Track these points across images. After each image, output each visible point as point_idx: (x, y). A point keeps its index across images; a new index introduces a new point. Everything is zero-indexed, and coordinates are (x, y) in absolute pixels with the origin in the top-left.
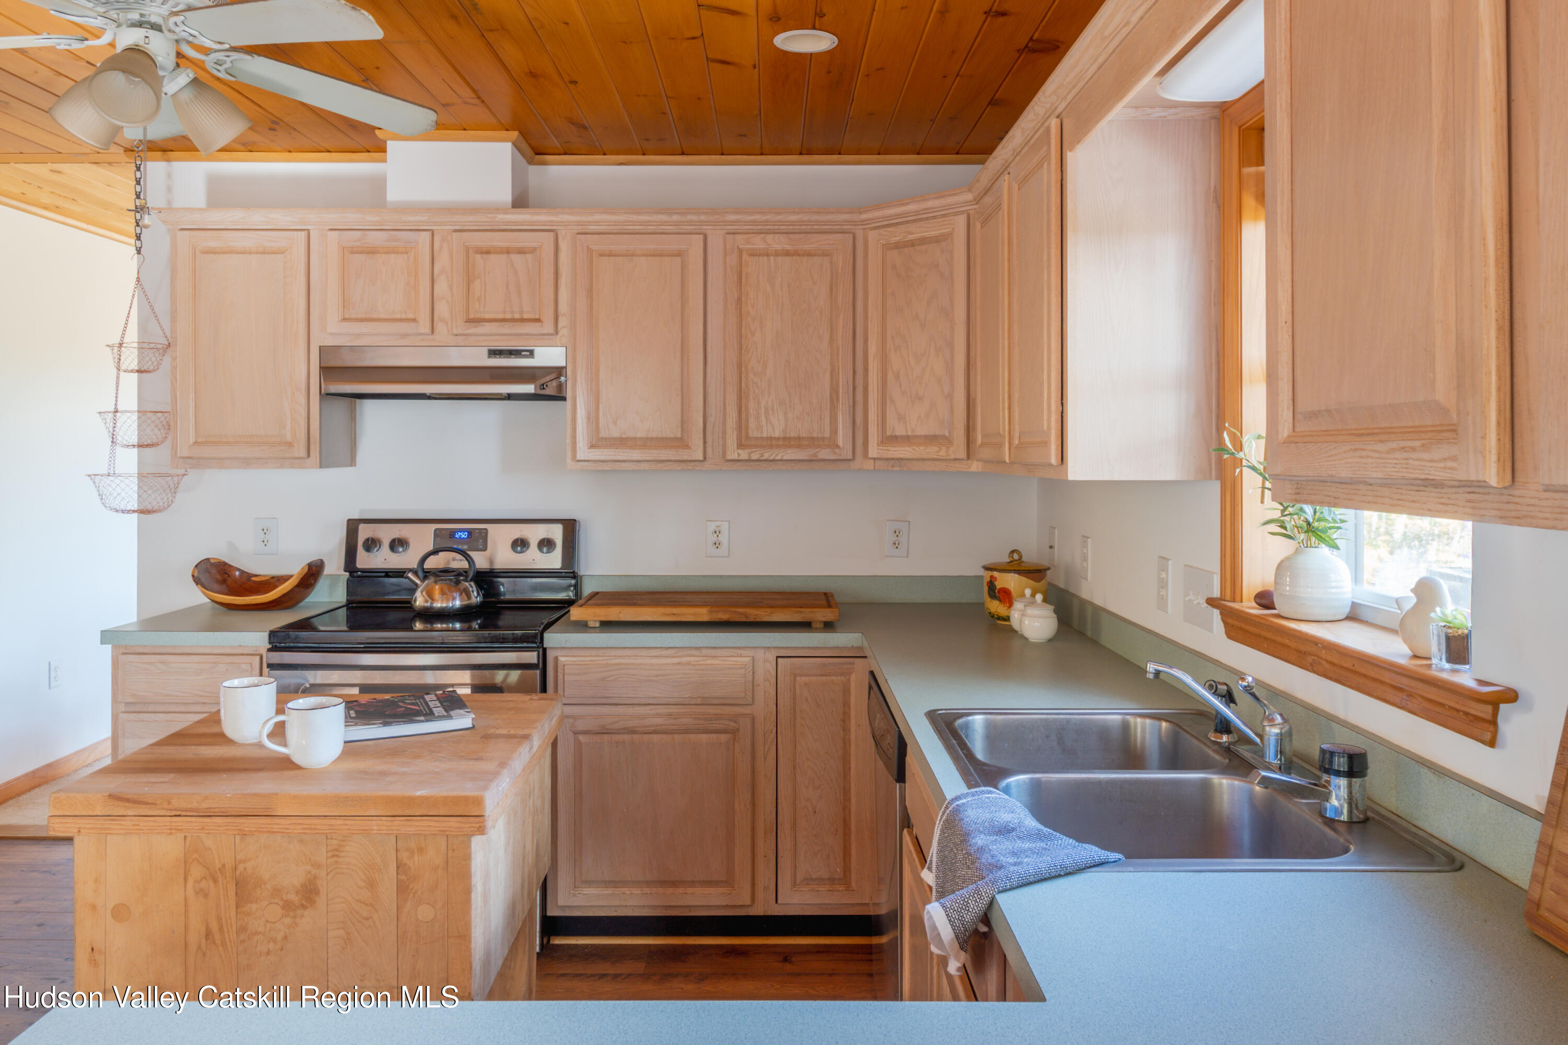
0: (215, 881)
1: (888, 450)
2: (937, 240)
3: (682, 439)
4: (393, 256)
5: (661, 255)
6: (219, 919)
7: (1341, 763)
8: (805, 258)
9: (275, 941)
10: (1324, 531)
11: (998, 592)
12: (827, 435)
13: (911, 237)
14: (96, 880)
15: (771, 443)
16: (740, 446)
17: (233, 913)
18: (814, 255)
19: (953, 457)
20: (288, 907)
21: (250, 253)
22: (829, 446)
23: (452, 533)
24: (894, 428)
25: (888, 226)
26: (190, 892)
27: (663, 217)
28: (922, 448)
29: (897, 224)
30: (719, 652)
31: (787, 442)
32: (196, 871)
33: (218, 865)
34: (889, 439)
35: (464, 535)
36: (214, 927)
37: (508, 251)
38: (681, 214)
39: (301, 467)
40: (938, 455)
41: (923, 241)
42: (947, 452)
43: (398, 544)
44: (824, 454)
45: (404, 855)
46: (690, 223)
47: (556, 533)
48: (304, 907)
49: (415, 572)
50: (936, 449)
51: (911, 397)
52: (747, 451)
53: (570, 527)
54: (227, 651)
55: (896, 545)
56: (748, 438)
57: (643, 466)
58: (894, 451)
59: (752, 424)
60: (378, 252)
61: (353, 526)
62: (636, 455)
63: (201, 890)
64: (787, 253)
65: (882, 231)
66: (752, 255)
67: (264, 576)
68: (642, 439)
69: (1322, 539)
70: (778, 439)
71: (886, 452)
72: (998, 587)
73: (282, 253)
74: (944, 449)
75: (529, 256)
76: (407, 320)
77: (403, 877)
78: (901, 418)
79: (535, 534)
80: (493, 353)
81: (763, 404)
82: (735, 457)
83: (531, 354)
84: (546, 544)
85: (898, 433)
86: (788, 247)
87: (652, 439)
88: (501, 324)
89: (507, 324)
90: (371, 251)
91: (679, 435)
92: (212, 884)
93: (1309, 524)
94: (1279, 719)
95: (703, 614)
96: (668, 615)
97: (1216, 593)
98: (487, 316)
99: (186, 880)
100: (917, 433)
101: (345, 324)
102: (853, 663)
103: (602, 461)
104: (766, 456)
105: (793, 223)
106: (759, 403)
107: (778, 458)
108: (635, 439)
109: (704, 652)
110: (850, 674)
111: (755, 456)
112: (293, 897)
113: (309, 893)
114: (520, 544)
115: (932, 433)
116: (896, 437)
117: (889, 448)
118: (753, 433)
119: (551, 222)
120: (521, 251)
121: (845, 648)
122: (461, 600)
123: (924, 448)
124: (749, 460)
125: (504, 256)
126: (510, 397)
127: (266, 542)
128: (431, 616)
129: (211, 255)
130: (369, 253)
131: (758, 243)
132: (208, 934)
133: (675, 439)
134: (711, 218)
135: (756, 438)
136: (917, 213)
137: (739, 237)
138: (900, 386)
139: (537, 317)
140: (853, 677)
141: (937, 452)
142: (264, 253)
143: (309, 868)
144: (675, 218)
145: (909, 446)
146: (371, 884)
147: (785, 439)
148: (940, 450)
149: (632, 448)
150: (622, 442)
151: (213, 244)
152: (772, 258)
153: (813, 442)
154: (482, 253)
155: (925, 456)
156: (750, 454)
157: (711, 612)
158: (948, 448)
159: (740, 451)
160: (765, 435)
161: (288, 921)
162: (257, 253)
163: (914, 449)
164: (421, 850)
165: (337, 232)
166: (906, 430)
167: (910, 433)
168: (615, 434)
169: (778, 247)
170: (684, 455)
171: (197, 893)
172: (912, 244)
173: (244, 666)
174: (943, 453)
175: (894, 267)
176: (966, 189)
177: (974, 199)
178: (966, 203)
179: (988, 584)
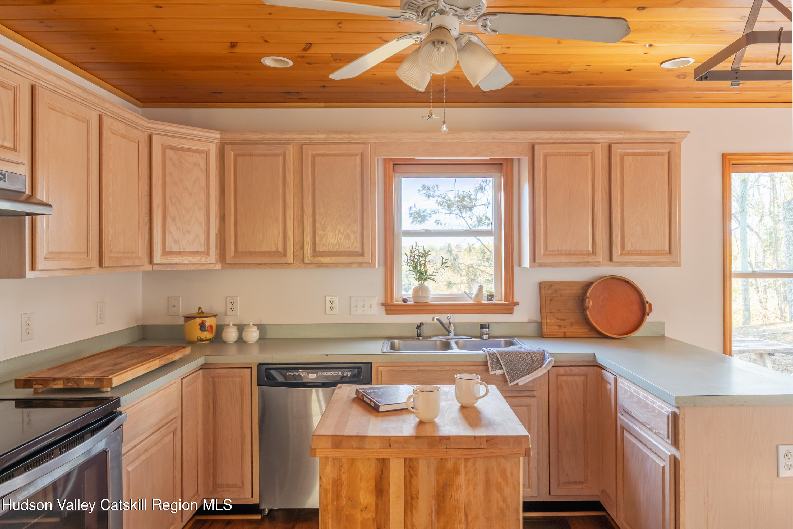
1: (168, 259)
3: (86, 253)
5: (78, 119)
7: (487, 326)
8: (130, 142)
11: (207, 327)
13: (182, 146)
15: (119, 255)
19: (209, 262)
24: (171, 247)
25: (168, 136)
28: (190, 258)
29: (176, 137)
31: (125, 255)
34: (168, 253)
40: (201, 262)
41: (189, 150)
42: (205, 260)
50: (200, 258)
51: (183, 231)
55: (101, 317)
56: (111, 252)
57: (66, 273)
58: (172, 260)
59: (113, 243)
62: (67, 264)
64: (124, 137)
65: (163, 138)
68: (69, 252)
71: (166, 260)
72: (207, 325)
74: (204, 258)
78: (176, 242)
82: (106, 265)
83: (4, 176)
85: (174, 250)
86: (125, 133)
87: (73, 253)
91: (85, 251)
94: (452, 325)
100: (187, 250)
102: (199, 373)
103: (48, 270)
105: (125, 119)
106: (116, 230)
108: (66, 253)
115: (196, 250)
116: (172, 252)
117: (168, 258)
121: (200, 366)
123: (192, 258)
138: (176, 225)
139: (13, 146)
141: (200, 260)
145: (182, 257)
148: (201, 259)
150: (59, 255)
152: (119, 138)
153: (132, 254)
156: (113, 263)
158: (206, 258)
159: (109, 261)
163: (185, 259)
166: (180, 248)
167: (182, 250)
170: (87, 264)
172: (183, 150)
174: (203, 260)
175: (171, 159)
176: (220, 132)
177: (221, 138)
178: (216, 138)
179: (199, 325)
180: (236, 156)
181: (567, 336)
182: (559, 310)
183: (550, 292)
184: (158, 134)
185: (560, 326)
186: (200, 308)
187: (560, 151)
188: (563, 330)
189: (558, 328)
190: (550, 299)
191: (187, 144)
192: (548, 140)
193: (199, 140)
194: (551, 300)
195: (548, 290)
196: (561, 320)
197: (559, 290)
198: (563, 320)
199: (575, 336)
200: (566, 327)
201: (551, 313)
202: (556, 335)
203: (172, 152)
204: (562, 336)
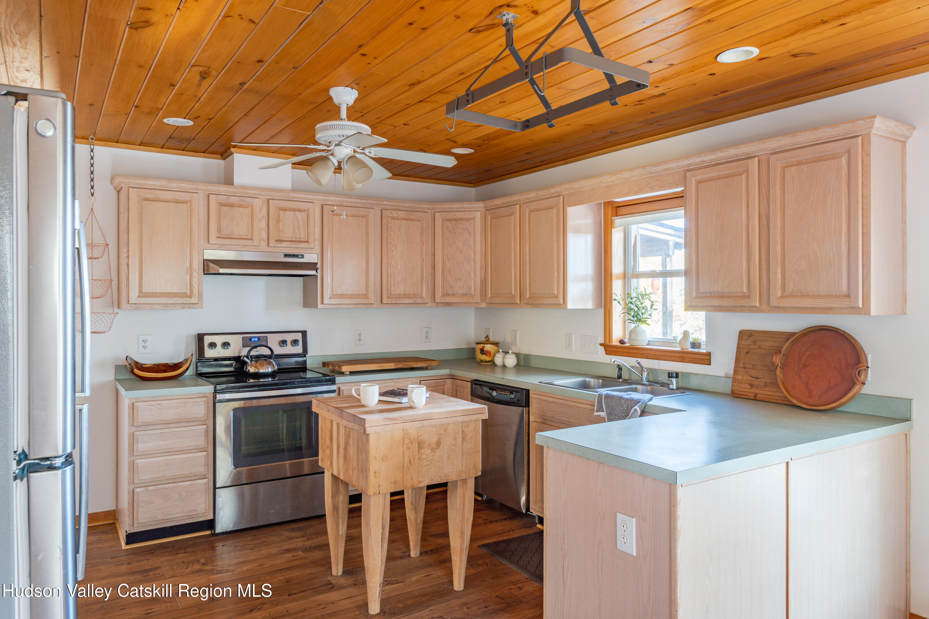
0: (412, 444)
2: (467, 220)
3: (366, 295)
4: (242, 208)
5: (358, 217)
6: (413, 456)
7: (674, 375)
8: (412, 222)
9: (429, 461)
10: (645, 321)
11: (486, 352)
12: (419, 293)
13: (455, 217)
14: (376, 448)
15: (399, 296)
16: (388, 298)
17: (417, 454)
18: (415, 221)
19: (475, 302)
20: (433, 449)
21: (169, 202)
22: (420, 298)
23: (250, 339)
24: (447, 291)
25: (445, 212)
26: (405, 448)
27: (359, 201)
28: (461, 298)
29: (450, 211)
30: (399, 380)
31: (406, 296)
32: (407, 441)
33: (413, 438)
34: (445, 295)
35: (256, 339)
36: (412, 459)
37: (294, 210)
38: (366, 200)
39: (194, 308)
40: (468, 301)
41: (461, 219)
42: (472, 300)
43: (226, 345)
44: (419, 301)
45: (464, 428)
46: (369, 204)
47: (299, 337)
48: (437, 449)
49: (247, 357)
50: (467, 299)
51: (455, 279)
52: (391, 299)
53: (304, 333)
54: (190, 396)
55: (427, 338)
56: (391, 294)
57: (350, 306)
58: (449, 300)
59: (393, 288)
60: (234, 207)
61: (200, 338)
62: (348, 301)
63: (408, 447)
64: (405, 219)
65: (442, 213)
66: (392, 219)
67: (149, 364)
68: (350, 294)
69: (644, 323)
70: (402, 295)
71: (444, 300)
72: (485, 350)
73: (186, 203)
75: (304, 213)
76: (248, 239)
77: (463, 435)
79: (289, 338)
80: (286, 256)
81: (397, 280)
82: (386, 302)
83: (303, 256)
84: (295, 342)
86: (405, 217)
87: (354, 295)
88: (291, 243)
89: (294, 243)
90: (231, 206)
91: (365, 293)
92: (411, 445)
93: (639, 320)
94: (646, 370)
95: (392, 366)
96: (380, 367)
97: (602, 342)
98: (284, 239)
99: (403, 444)
100: (459, 293)
101: (219, 239)
102: (446, 381)
103: (333, 304)
104: (398, 302)
105: (407, 207)
106: (395, 280)
107: (402, 302)
108: (347, 295)
109: (395, 381)
110: (445, 385)
111: (394, 302)
112: (434, 446)
113: (438, 444)
114: (283, 343)
115: (466, 293)
116: (448, 294)
117: (445, 298)
118: (393, 292)
119: (313, 198)
120: (300, 211)
121: (444, 375)
122: (272, 368)
124: (392, 304)
125: (293, 213)
126: (270, 275)
127: (145, 347)
128: (257, 376)
129: (148, 202)
130: (230, 206)
131: (395, 214)
132: (410, 461)
133: (363, 295)
134: (378, 202)
135: (394, 294)
136: (458, 208)
137: (388, 211)
138: (452, 275)
139: (306, 240)
140: (446, 386)
142: (176, 202)
143: (438, 436)
144: (364, 201)
145: (455, 298)
146: (455, 439)
147: (404, 295)
149: (347, 298)
150: (342, 296)
151: (149, 196)
152: (400, 221)
153: (414, 296)
154: (283, 210)
155: (462, 302)
156: (392, 301)
157: (395, 365)
158: (472, 298)
159: (388, 300)
160: (397, 293)
161: (432, 454)
162: (173, 202)
163: (457, 299)
164: (468, 426)
165: (215, 195)
166: (454, 291)
167: (455, 293)
168: (340, 292)
169: (402, 216)
170: (366, 301)
171: (407, 448)
172: (456, 220)
173: (200, 403)
174: (470, 300)
175: (448, 228)
176: (482, 202)
177: (485, 207)
178: (481, 207)
179: (480, 349)
180: (491, 219)
181: (758, 398)
182: (754, 365)
183: (748, 342)
184: (439, 212)
185: (751, 385)
186: (487, 337)
187: (712, 175)
188: (755, 391)
189: (749, 387)
190: (747, 351)
191: (458, 215)
192: (702, 164)
193: (469, 211)
194: (747, 353)
195: (747, 340)
196: (754, 378)
197: (759, 341)
198: (757, 378)
199: (767, 400)
200: (758, 388)
201: (744, 368)
202: (746, 395)
203: (448, 222)
204: (752, 398)
